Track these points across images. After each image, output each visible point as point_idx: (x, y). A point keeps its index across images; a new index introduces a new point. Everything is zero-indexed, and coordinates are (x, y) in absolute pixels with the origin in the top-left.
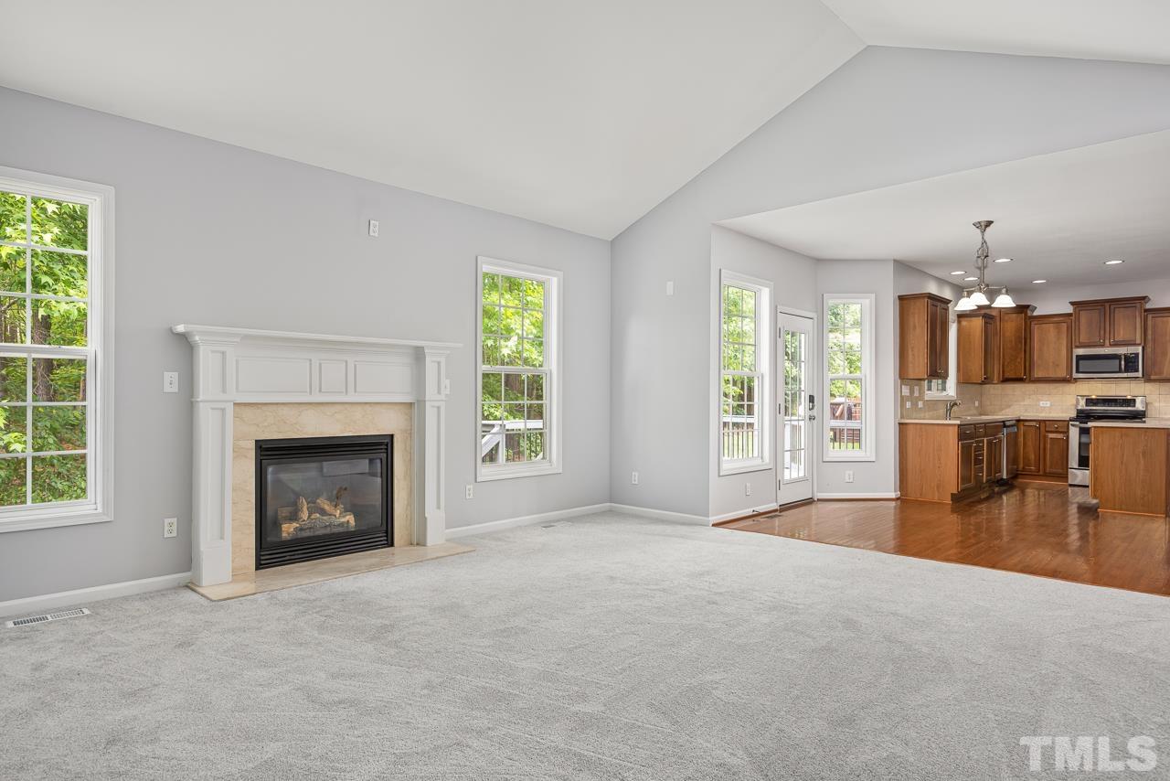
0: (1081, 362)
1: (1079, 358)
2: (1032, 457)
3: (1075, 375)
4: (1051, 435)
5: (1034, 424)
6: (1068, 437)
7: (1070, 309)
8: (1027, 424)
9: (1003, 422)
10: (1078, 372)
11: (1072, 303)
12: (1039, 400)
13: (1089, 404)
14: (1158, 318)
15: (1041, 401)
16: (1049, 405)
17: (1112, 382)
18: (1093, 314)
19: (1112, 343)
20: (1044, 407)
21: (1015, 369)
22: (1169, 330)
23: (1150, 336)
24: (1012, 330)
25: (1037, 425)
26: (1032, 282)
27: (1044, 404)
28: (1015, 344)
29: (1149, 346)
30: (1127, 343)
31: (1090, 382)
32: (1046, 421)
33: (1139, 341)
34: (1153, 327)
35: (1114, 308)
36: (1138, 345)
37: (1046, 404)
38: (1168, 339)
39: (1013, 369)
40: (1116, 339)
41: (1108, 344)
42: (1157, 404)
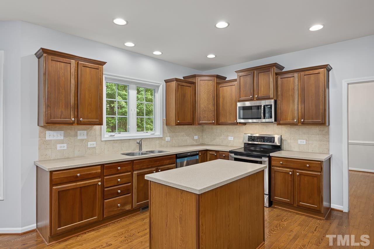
3: (238, 120)
7: (235, 76)
8: (211, 153)
10: (240, 118)
11: (237, 72)
13: (250, 140)
14: (284, 79)
15: (229, 136)
16: (232, 139)
17: (264, 125)
18: (247, 78)
19: (257, 98)
20: (231, 140)
21: (207, 117)
22: (291, 88)
23: (280, 92)
24: (205, 91)
25: (215, 154)
26: (207, 57)
27: (230, 138)
28: (207, 100)
29: (279, 99)
30: (265, 98)
31: (253, 125)
32: (220, 152)
33: (272, 96)
34: (282, 85)
35: (259, 73)
36: (272, 99)
37: (232, 138)
38: (290, 94)
39: (206, 117)
40: (259, 95)
41: (255, 99)
42: (289, 141)
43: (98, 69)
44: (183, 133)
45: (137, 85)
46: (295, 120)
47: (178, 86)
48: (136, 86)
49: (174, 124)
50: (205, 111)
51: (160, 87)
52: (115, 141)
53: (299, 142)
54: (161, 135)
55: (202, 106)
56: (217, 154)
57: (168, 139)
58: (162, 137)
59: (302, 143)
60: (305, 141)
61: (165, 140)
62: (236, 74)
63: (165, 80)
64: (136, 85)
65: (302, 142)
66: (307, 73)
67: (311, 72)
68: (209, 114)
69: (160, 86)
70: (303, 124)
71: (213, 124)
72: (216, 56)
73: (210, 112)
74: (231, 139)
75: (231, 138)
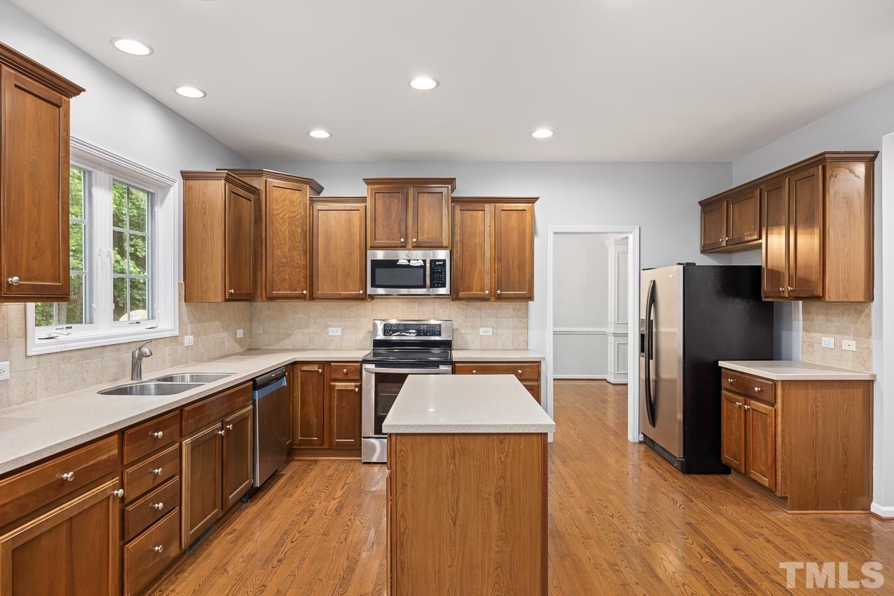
0: (378, 271)
1: (376, 264)
2: (314, 420)
3: (370, 290)
4: (340, 385)
5: (315, 368)
6: (360, 387)
7: (363, 190)
8: (305, 368)
9: (253, 380)
10: (374, 285)
11: (368, 181)
12: (327, 326)
13: (388, 332)
14: (467, 212)
15: (331, 327)
16: (339, 333)
17: (415, 300)
18: (392, 199)
19: (415, 244)
20: (334, 336)
21: (290, 280)
22: (478, 230)
23: (458, 236)
24: (285, 215)
25: (320, 370)
26: (308, 133)
27: (333, 332)
28: (289, 239)
29: (457, 251)
30: (433, 245)
31: (389, 300)
32: (332, 364)
33: (445, 243)
34: (462, 224)
35: (418, 193)
36: (445, 248)
37: (337, 332)
38: (477, 241)
39: (286, 279)
40: (419, 238)
41: (410, 246)
42: (463, 331)
43: (59, 107)
44: (217, 322)
45: (115, 175)
46: (487, 292)
47: (230, 196)
48: (112, 176)
49: (220, 298)
50: (283, 266)
51: (172, 189)
52: (67, 354)
53: (482, 331)
54: (174, 330)
55: (278, 252)
56: (323, 370)
57: (189, 340)
58: (178, 334)
59: (486, 334)
60: (490, 329)
61: (182, 344)
62: (365, 186)
63: (182, 173)
64: (110, 173)
65: (486, 331)
66: (506, 206)
67: (513, 206)
68: (294, 273)
69: (171, 186)
70: (499, 298)
71: (302, 297)
72: (331, 135)
73: (296, 268)
74: (335, 334)
75: (335, 331)
